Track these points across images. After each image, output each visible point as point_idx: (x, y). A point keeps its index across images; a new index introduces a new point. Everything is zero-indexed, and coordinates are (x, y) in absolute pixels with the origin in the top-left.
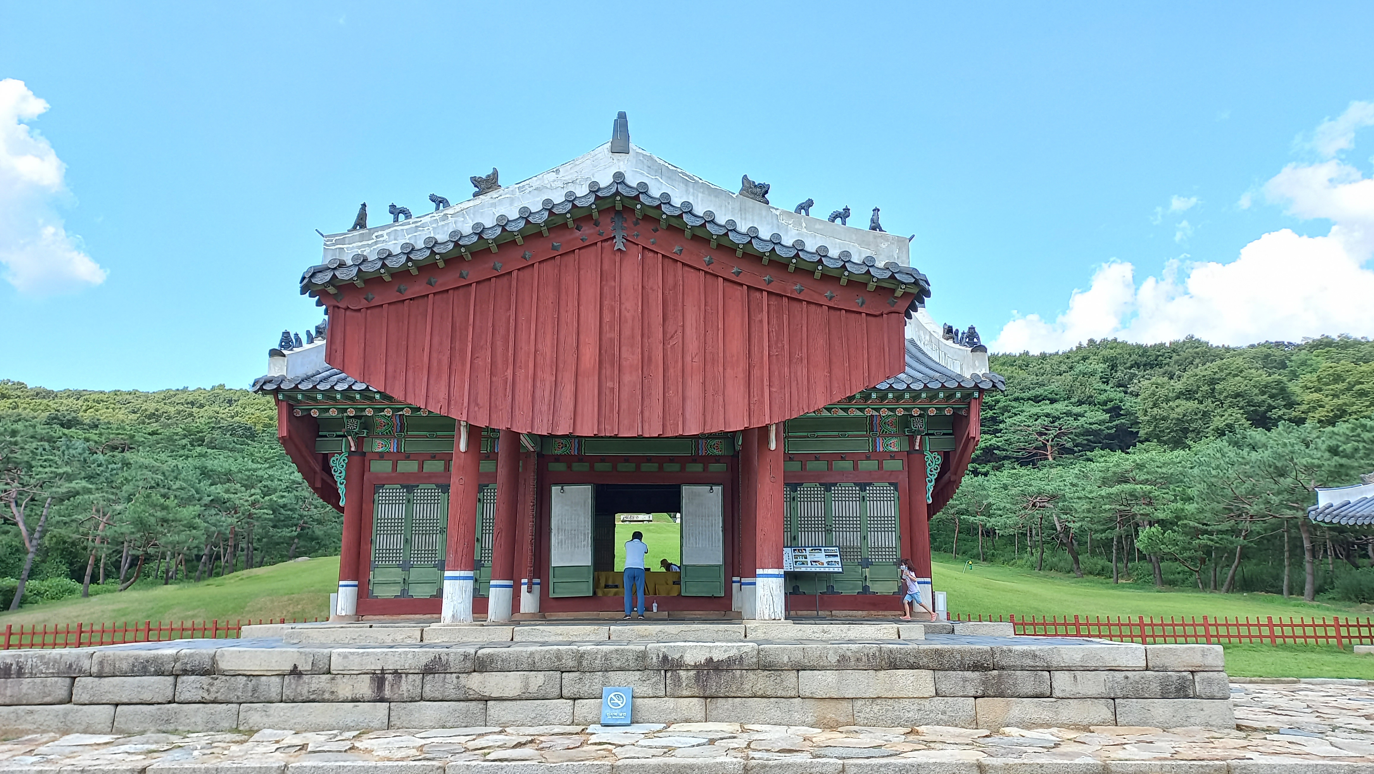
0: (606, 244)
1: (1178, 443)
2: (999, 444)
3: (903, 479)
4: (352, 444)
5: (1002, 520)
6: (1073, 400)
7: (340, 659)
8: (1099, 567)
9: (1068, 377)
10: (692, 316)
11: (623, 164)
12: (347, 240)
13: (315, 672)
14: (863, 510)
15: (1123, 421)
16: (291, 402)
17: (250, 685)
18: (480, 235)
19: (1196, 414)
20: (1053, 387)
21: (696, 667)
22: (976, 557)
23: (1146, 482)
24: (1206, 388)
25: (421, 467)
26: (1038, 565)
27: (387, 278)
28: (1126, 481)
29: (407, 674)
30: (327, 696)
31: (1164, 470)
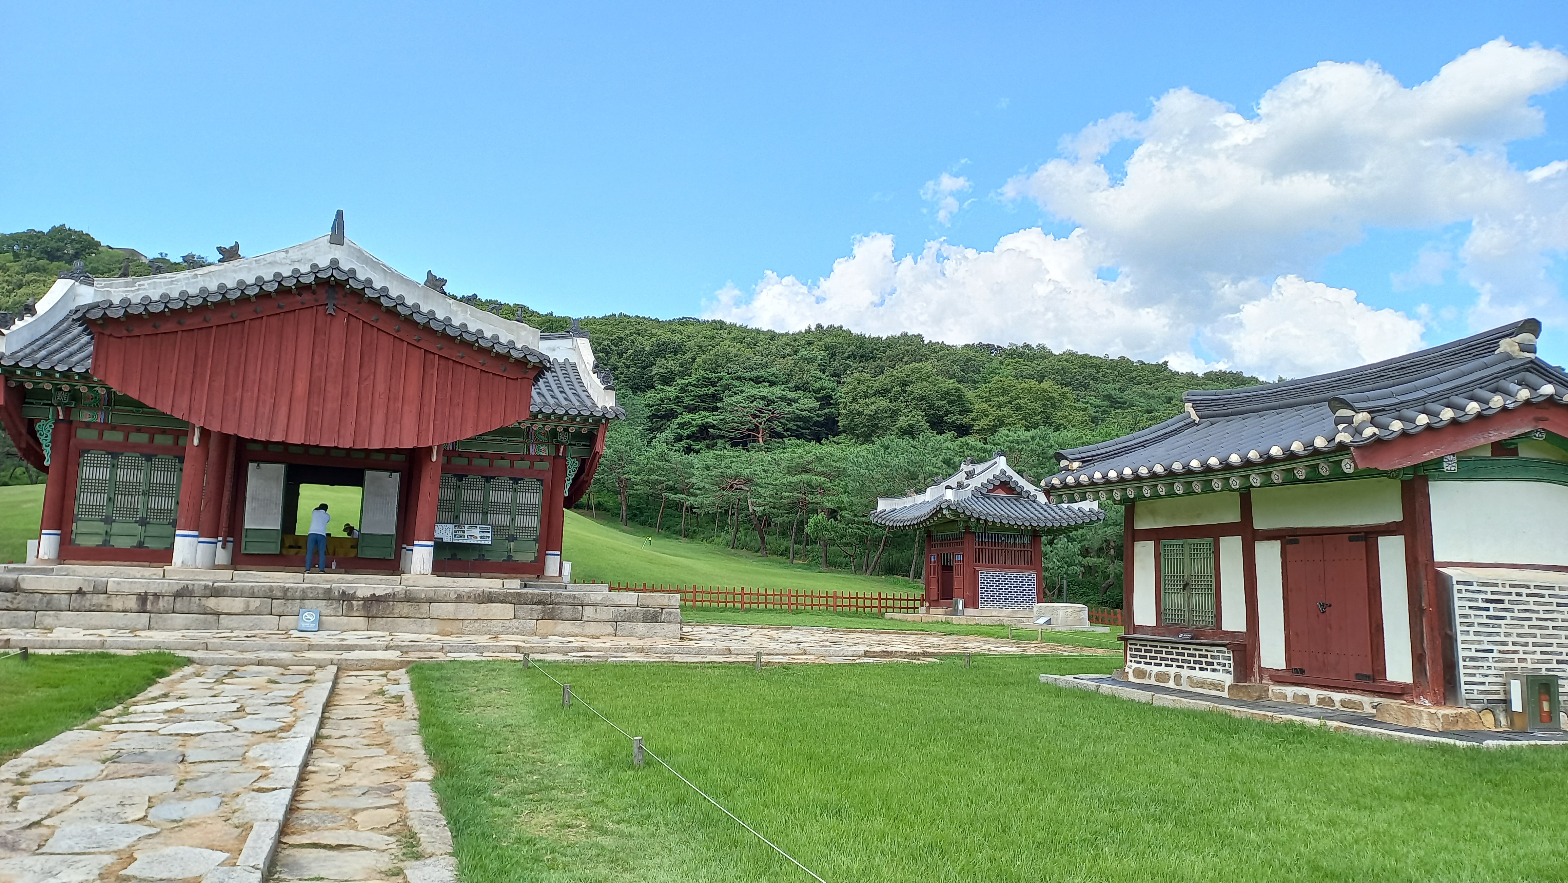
0: (320, 308)
1: (867, 438)
2: (715, 422)
3: (548, 477)
4: (61, 413)
5: (699, 499)
6: (790, 385)
7: (115, 585)
8: (783, 548)
9: (790, 361)
10: (382, 368)
11: (337, 253)
12: (114, 286)
13: (95, 592)
14: (515, 498)
15: (832, 410)
16: (7, 375)
17: (45, 599)
18: (224, 295)
19: (886, 412)
20: (774, 370)
21: (363, 599)
22: (678, 533)
23: (822, 474)
24: (898, 389)
25: (127, 438)
26: (731, 543)
27: (146, 317)
28: (807, 471)
29: (163, 596)
30: (104, 608)
31: (838, 465)
